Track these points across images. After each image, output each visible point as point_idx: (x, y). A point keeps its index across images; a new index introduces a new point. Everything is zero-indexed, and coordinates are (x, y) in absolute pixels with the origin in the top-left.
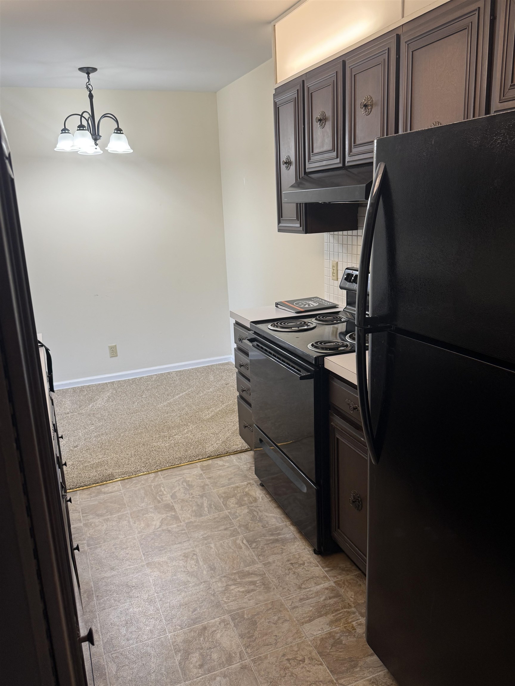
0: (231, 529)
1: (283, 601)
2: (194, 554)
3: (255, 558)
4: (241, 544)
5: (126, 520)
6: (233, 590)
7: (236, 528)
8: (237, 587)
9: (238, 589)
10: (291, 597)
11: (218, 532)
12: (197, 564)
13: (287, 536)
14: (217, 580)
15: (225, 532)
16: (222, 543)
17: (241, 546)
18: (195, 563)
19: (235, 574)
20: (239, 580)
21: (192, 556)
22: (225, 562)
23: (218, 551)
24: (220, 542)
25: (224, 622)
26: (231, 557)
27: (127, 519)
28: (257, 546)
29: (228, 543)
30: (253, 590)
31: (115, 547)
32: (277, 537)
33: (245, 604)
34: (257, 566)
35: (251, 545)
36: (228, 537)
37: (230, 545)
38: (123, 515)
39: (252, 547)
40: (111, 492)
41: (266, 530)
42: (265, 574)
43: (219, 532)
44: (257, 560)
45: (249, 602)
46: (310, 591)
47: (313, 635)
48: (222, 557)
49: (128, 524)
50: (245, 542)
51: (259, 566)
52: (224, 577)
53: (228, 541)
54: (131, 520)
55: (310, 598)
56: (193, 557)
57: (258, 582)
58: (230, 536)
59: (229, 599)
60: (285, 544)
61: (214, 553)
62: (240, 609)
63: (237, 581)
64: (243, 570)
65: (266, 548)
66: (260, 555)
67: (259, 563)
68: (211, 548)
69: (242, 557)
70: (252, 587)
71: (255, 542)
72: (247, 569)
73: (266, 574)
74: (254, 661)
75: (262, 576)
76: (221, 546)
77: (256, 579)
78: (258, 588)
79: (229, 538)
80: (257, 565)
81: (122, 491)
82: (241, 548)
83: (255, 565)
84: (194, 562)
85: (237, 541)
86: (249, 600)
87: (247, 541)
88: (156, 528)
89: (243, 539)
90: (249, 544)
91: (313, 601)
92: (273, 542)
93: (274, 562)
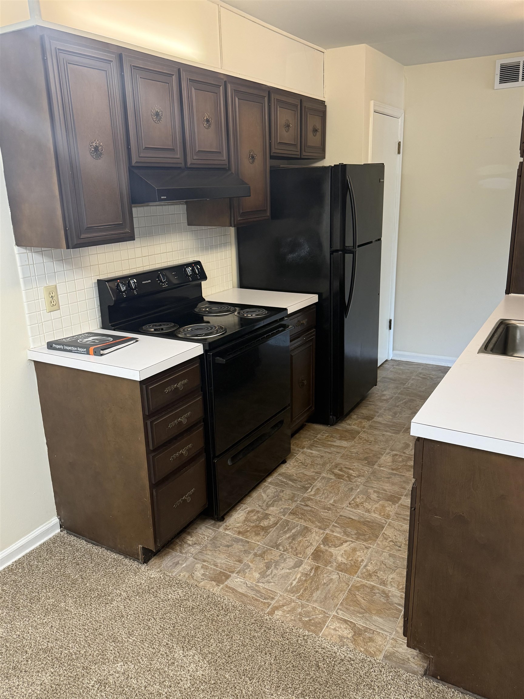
0: (303, 503)
1: (339, 457)
2: (350, 504)
3: (319, 479)
4: (314, 491)
5: (367, 569)
7: (300, 502)
8: (352, 474)
9: (353, 472)
10: (333, 456)
12: (357, 497)
14: (358, 483)
17: (316, 489)
18: (357, 499)
19: (343, 479)
20: (346, 475)
21: (353, 503)
22: (340, 488)
23: (333, 496)
24: (323, 500)
25: (380, 466)
26: (332, 488)
27: (364, 570)
28: (307, 484)
29: (320, 497)
30: (346, 468)
31: (399, 548)
33: (360, 466)
34: (325, 476)
37: (320, 495)
38: (364, 578)
39: (310, 485)
40: (346, 621)
41: (285, 489)
42: (328, 470)
43: (314, 507)
45: (356, 465)
47: (347, 443)
48: (336, 492)
49: (369, 564)
50: (310, 490)
51: (324, 474)
52: (351, 482)
53: (317, 498)
54: (362, 567)
57: (338, 469)
58: (312, 500)
59: (365, 472)
61: (337, 497)
62: (364, 465)
64: (336, 478)
65: (304, 480)
66: (315, 479)
67: (322, 476)
68: (334, 501)
69: (326, 484)
70: (344, 469)
72: (334, 478)
74: (385, 449)
75: (331, 470)
76: (326, 498)
77: (337, 471)
78: (342, 467)
79: (314, 499)
81: (334, 613)
87: (307, 490)
88: (351, 542)
89: (308, 493)
90: (310, 488)
91: (326, 450)
92: (293, 480)
93: (313, 472)
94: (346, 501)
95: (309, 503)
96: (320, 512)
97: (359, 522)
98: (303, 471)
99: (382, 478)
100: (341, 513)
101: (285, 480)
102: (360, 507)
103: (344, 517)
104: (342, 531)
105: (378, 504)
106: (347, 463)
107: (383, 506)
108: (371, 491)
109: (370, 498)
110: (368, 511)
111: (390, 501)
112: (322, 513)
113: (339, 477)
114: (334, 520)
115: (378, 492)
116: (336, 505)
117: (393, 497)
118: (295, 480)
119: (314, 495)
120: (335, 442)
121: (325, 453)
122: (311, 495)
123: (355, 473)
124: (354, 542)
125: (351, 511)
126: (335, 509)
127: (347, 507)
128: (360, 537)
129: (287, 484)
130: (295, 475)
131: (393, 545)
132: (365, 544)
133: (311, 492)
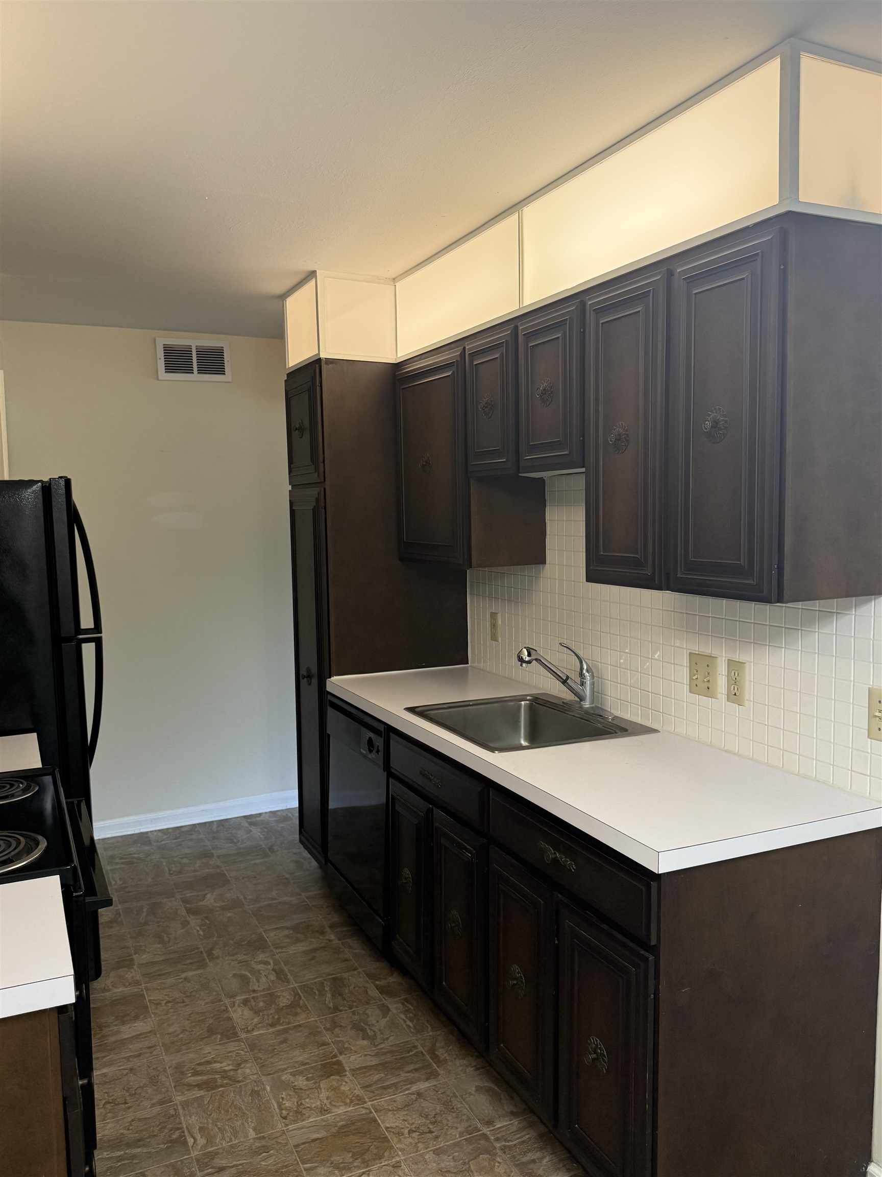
0: (210, 1170)
1: (164, 1054)
2: (285, 1118)
3: (181, 1111)
4: (198, 1136)
6: (229, 1065)
7: (200, 1171)
8: (223, 1068)
9: (222, 1065)
10: (152, 1058)
11: (238, 1163)
12: (281, 1100)
13: (105, 1153)
14: (251, 1077)
15: (224, 1163)
16: (233, 1139)
17: (200, 1132)
18: (284, 1102)
19: (221, 1086)
20: (217, 1076)
21: (288, 1114)
22: (235, 1103)
23: (243, 1123)
24: (237, 1141)
25: (248, 1030)
26: (223, 1112)
28: (172, 1134)
29: (223, 1138)
30: (199, 1064)
31: (433, 1134)
32: (127, 1152)
33: (217, 1048)
34: (184, 1098)
35: (182, 1136)
36: (220, 1151)
37: (219, 1136)
39: (180, 1131)
41: (141, 1168)
42: (175, 1087)
43: (235, 1163)
44: (180, 1107)
45: (210, 1051)
46: (119, 1066)
47: (144, 1022)
48: (237, 1113)
50: (191, 1141)
51: (178, 1098)
52: (239, 1082)
53: (222, 1144)
55: (124, 1058)
56: (287, 1112)
57: (190, 1075)
58: (217, 1154)
59: (237, 1053)
60: (117, 1138)
61: (250, 1120)
62: (224, 1043)
63: (220, 1076)
64: (207, 1091)
65: (156, 1129)
66: (173, 1116)
67: (179, 1104)
68: (255, 1129)
69: (204, 1112)
70: (200, 1068)
71: (171, 1141)
72: (202, 1093)
73: (173, 1086)
74: (220, 1001)
75: (181, 1083)
76: (235, 1133)
77: (192, 1078)
78: (192, 1067)
79: (218, 1149)
80: (183, 1100)
82: (201, 1129)
83: (186, 1099)
84: (284, 1104)
85: (205, 1142)
86: (209, 1053)
87: (185, 1143)
89: (192, 1147)
90: (185, 1136)
91: (123, 1055)
92: (138, 1142)
93: (153, 1105)
94: (273, 1117)
95: (219, 1162)
96: (258, 1164)
97: (333, 1135)
98: (130, 1116)
99: (276, 1047)
100: (292, 1142)
101: (119, 1153)
102: (307, 1112)
103: (303, 1143)
104: (331, 1169)
105: (323, 1090)
106: (192, 1056)
107: (334, 1089)
108: (285, 1077)
109: (301, 1089)
110: (323, 1111)
111: (332, 1075)
112: (263, 1163)
113: (209, 1085)
114: (296, 1160)
115: (301, 1073)
116: (266, 1134)
117: (328, 1066)
118: (139, 1140)
119: (210, 1142)
120: (118, 1032)
121: (129, 1061)
122: (205, 1147)
123: (225, 1064)
124: (369, 1171)
125: (302, 1128)
126: (273, 1142)
127: (287, 1125)
128: (366, 1157)
129: (134, 1157)
130: (126, 1132)
131: (419, 1135)
132: (386, 1163)
133: (197, 1144)
